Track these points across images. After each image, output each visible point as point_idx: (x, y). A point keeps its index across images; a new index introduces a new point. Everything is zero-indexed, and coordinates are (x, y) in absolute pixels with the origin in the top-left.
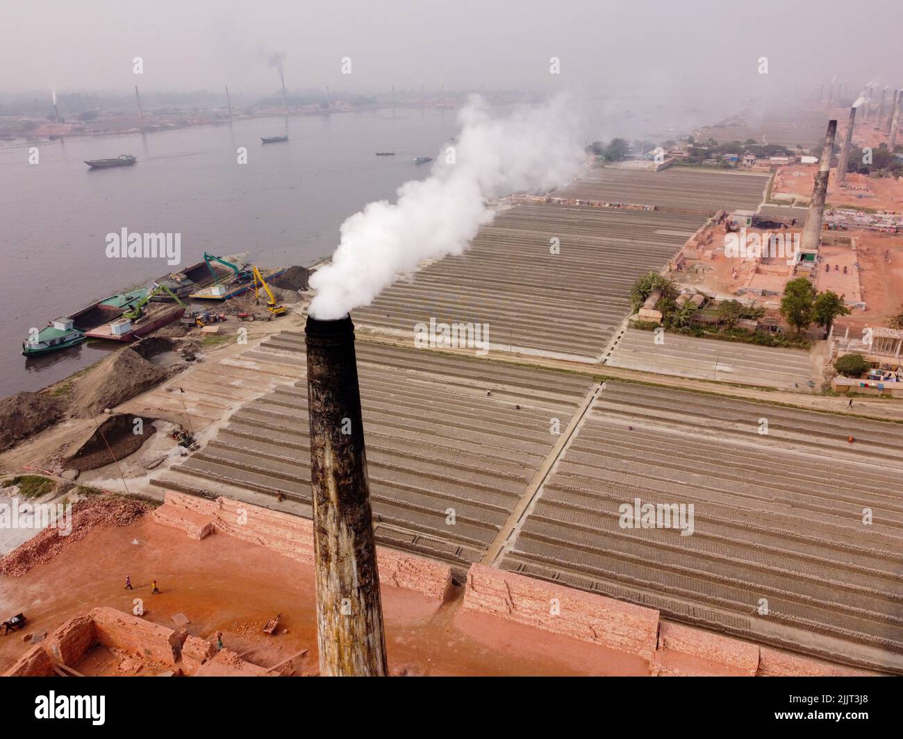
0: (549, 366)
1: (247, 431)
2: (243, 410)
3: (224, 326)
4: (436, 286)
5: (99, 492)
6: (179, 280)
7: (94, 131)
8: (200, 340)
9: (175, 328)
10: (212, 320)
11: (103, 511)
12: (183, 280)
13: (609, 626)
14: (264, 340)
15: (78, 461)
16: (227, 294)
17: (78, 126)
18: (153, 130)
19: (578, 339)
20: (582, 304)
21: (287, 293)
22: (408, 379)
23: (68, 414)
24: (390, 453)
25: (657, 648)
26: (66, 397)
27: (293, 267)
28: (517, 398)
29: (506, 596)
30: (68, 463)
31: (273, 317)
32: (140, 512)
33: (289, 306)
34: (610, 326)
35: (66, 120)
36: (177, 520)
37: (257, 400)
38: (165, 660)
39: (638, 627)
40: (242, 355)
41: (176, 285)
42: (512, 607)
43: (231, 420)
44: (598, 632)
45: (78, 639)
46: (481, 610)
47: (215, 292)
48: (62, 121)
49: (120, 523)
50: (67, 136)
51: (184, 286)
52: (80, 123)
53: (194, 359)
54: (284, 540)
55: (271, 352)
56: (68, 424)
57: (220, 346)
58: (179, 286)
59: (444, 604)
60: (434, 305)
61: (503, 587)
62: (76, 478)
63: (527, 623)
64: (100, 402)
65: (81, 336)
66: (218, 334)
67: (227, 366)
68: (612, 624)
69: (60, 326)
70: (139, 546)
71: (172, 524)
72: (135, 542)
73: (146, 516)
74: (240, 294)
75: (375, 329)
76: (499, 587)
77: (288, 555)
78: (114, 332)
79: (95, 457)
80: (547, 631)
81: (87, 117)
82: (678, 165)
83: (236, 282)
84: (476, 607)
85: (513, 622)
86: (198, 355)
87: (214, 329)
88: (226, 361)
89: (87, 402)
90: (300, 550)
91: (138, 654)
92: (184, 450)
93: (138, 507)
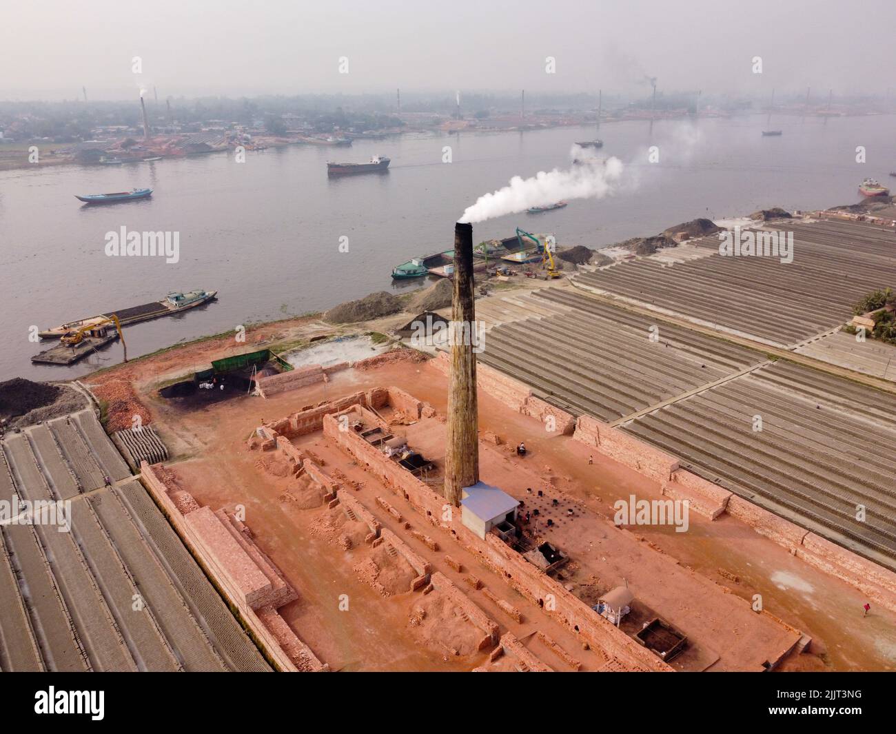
0: (738, 342)
1: (499, 336)
2: (502, 326)
3: (513, 278)
4: (688, 276)
5: (408, 347)
6: (496, 245)
7: (483, 128)
8: (494, 284)
9: (482, 275)
10: (508, 273)
11: (408, 355)
12: (499, 246)
13: (647, 462)
14: (535, 291)
15: (403, 332)
16: (527, 259)
17: (472, 123)
18: (529, 129)
19: (780, 329)
20: (811, 307)
21: (567, 264)
22: (621, 331)
23: (405, 309)
24: (579, 365)
25: (670, 480)
26: (406, 301)
27: (578, 246)
28: (695, 356)
29: (596, 435)
30: (397, 332)
31: (549, 278)
32: (424, 359)
33: (565, 273)
34: (820, 326)
35: (465, 118)
36: (441, 366)
37: (513, 322)
38: (414, 416)
39: (663, 466)
40: (517, 297)
41: (493, 249)
42: (599, 443)
43: (492, 329)
44: (641, 466)
45: (379, 397)
46: (582, 441)
47: (518, 257)
48: (461, 118)
49: (415, 362)
50: (463, 131)
51: (499, 250)
52: (474, 120)
53: (486, 294)
54: (491, 386)
55: (537, 299)
56: (404, 315)
57: (505, 289)
58: (495, 249)
59: (563, 435)
60: (675, 288)
61: (595, 430)
62: (400, 339)
63: (604, 453)
64: (423, 306)
65: (426, 271)
66: (507, 282)
67: (505, 301)
68: (649, 462)
69: (415, 263)
70: (419, 373)
71: (438, 368)
72: (418, 371)
73: (427, 362)
74: (536, 261)
75: (618, 297)
76: (593, 429)
77: (491, 394)
78: (445, 272)
80: (614, 460)
81: (482, 115)
83: (536, 253)
84: (579, 439)
85: (597, 451)
86: (489, 293)
87: (505, 278)
88: (505, 299)
89: (417, 305)
90: (497, 393)
91: (404, 412)
93: (424, 357)
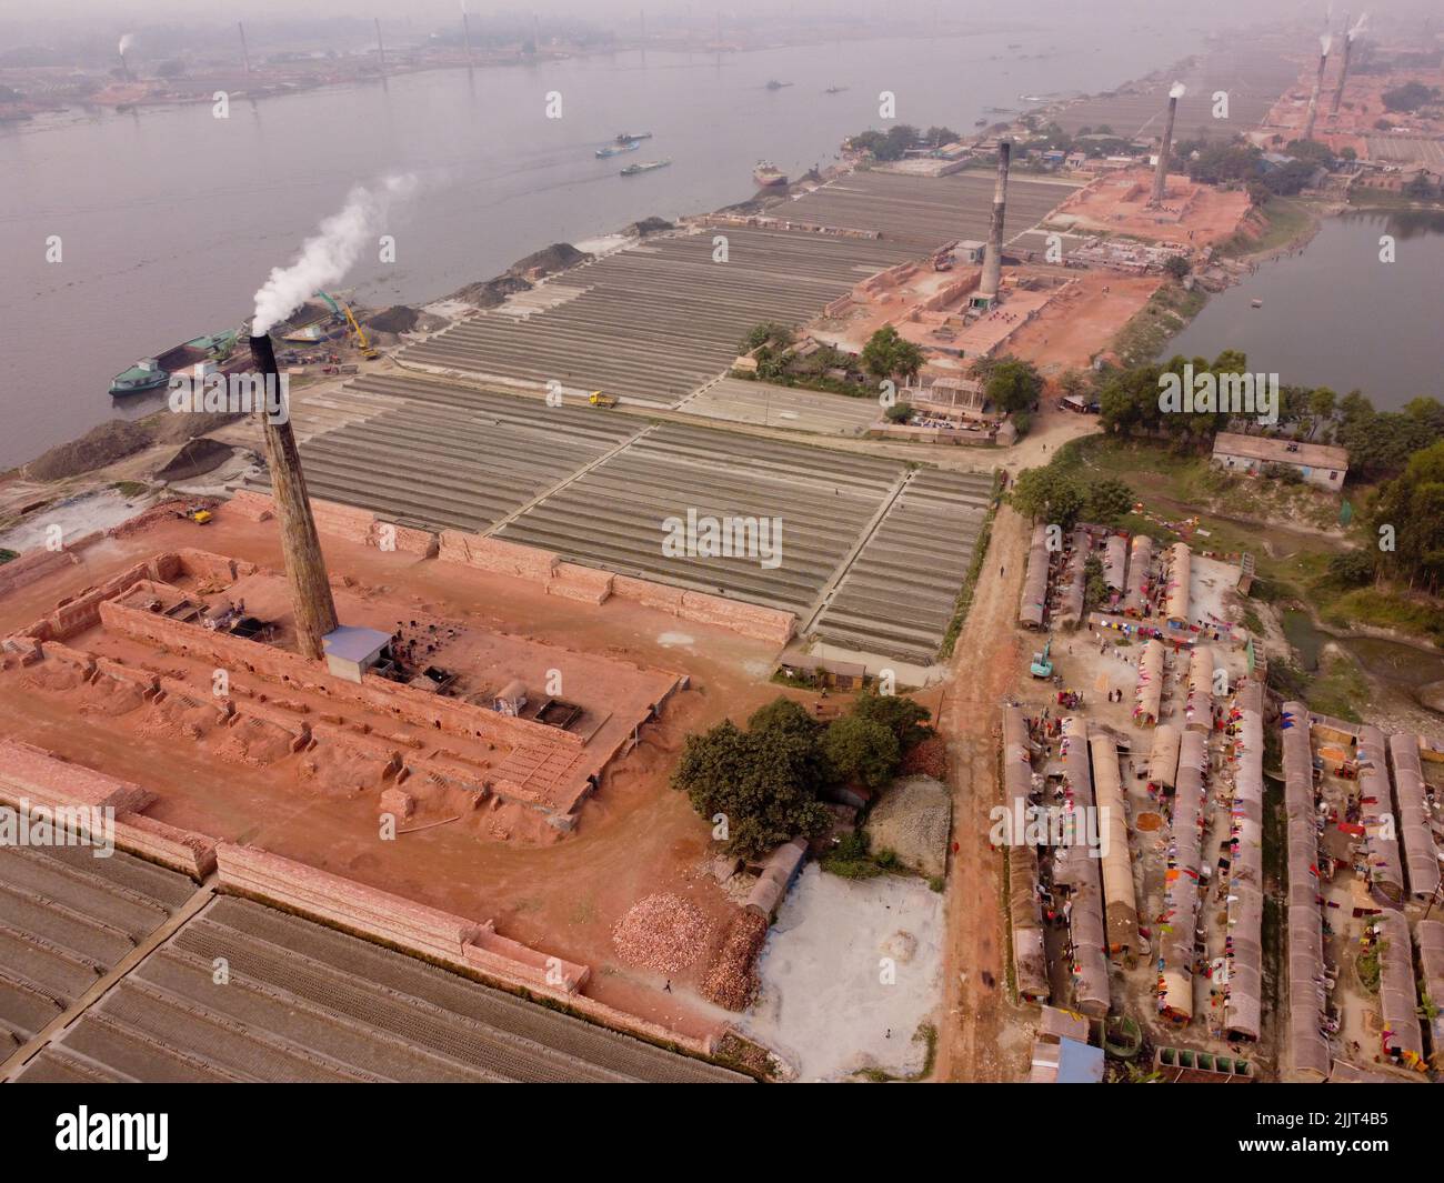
2: (312, 440)
3: (308, 368)
4: (550, 330)
5: (187, 495)
7: (180, 97)
10: (300, 361)
13: (526, 565)
14: (346, 383)
15: (166, 473)
16: (323, 335)
17: (157, 87)
18: (266, 95)
19: (662, 386)
21: (384, 336)
23: (157, 440)
25: (553, 576)
26: (155, 428)
27: (396, 307)
29: (465, 549)
30: (157, 476)
31: (364, 360)
32: (215, 505)
33: (384, 349)
34: (705, 374)
35: (140, 77)
36: (243, 509)
37: (328, 432)
38: (227, 579)
39: (543, 564)
40: (323, 395)
42: (470, 558)
44: (520, 571)
45: (168, 566)
46: (450, 560)
47: (310, 333)
50: (142, 104)
52: (159, 82)
55: (352, 393)
56: (158, 449)
57: (302, 386)
59: (427, 558)
61: (463, 544)
62: (166, 485)
64: (184, 431)
65: (166, 377)
68: (529, 564)
69: (145, 367)
71: (238, 511)
73: (222, 508)
74: (337, 336)
75: (464, 374)
76: (460, 544)
79: (181, 472)
80: (489, 571)
81: (171, 71)
82: (975, 167)
84: (446, 559)
85: (470, 568)
87: (299, 370)
89: (174, 431)
91: (210, 577)
92: (256, 468)
93: (214, 502)
